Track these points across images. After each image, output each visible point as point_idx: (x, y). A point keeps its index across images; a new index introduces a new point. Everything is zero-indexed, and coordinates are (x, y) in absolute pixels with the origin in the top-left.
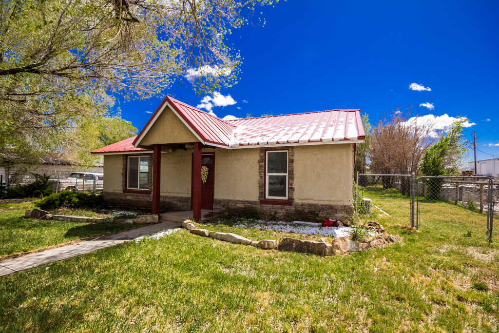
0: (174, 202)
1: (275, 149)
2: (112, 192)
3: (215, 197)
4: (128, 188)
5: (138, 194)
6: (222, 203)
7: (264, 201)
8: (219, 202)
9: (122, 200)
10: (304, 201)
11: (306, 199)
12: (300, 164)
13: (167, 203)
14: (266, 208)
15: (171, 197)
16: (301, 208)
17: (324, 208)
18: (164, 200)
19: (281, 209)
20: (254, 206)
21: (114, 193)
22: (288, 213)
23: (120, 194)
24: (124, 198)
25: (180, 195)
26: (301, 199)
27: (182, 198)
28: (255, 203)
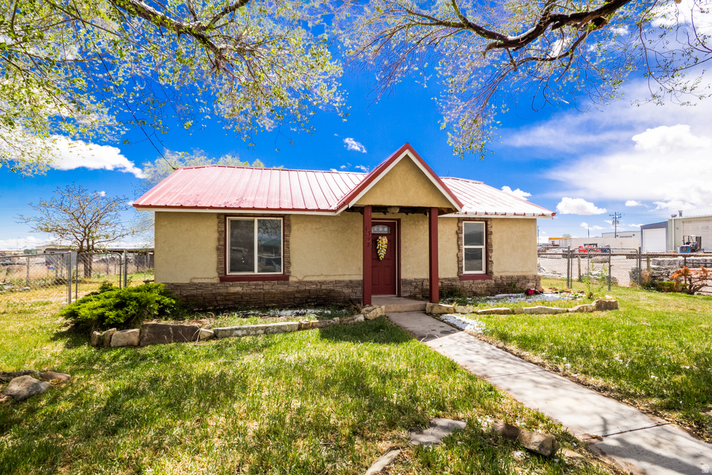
0: (338, 289)
1: (474, 219)
2: (188, 282)
3: (403, 276)
4: (228, 274)
5: (260, 282)
6: (414, 284)
7: (462, 278)
8: (410, 283)
9: (220, 294)
10: (502, 274)
11: (503, 272)
12: (498, 236)
13: (325, 291)
14: (466, 283)
15: (331, 282)
16: (500, 281)
17: (519, 279)
18: (319, 287)
19: (482, 283)
20: (454, 283)
21: (191, 285)
22: (489, 287)
23: (213, 284)
24: (223, 291)
25: (347, 278)
26: (499, 272)
27: (351, 281)
28: (454, 279)
